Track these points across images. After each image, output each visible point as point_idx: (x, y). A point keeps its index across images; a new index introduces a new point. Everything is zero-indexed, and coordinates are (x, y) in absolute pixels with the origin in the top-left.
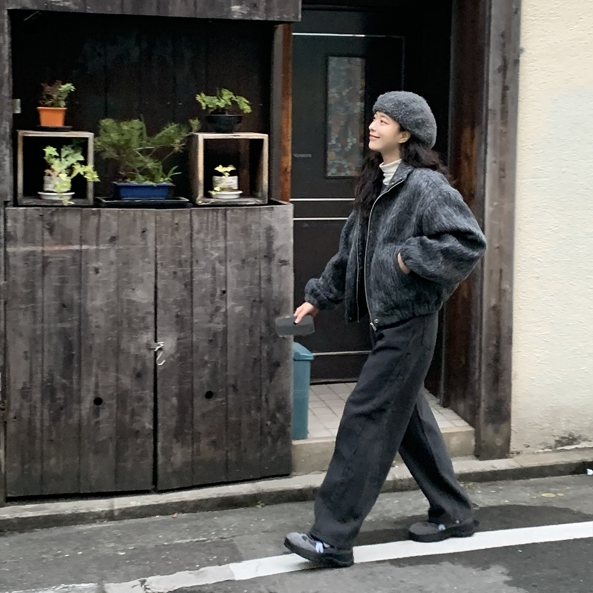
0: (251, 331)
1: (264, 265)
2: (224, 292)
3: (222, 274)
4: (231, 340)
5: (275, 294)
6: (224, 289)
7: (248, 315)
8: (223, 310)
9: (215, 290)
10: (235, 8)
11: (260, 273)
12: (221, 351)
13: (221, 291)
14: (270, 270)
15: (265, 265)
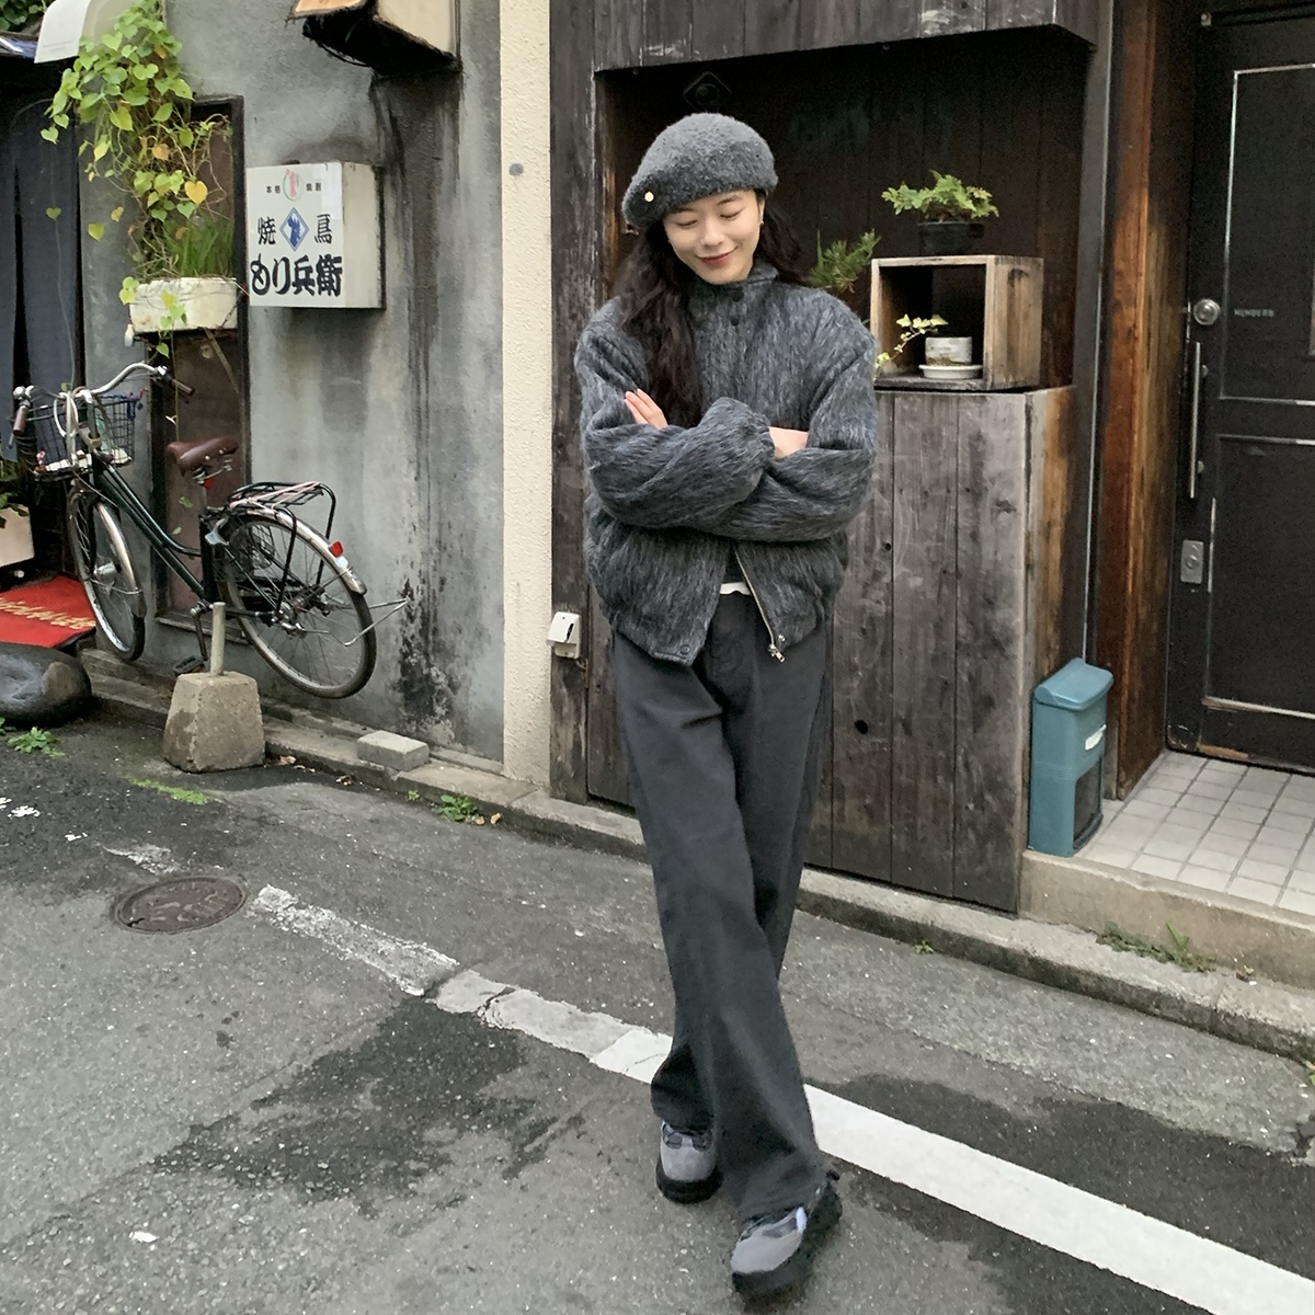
0: (939, 627)
1: (964, 504)
2: (888, 547)
3: (885, 513)
4: (900, 636)
5: (986, 565)
6: (889, 541)
7: (931, 596)
8: (886, 579)
9: (873, 540)
10: (928, 15)
11: (956, 521)
12: (883, 653)
13: (882, 543)
14: (977, 516)
15: (969, 507)
